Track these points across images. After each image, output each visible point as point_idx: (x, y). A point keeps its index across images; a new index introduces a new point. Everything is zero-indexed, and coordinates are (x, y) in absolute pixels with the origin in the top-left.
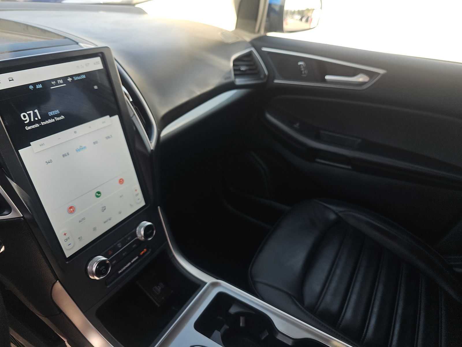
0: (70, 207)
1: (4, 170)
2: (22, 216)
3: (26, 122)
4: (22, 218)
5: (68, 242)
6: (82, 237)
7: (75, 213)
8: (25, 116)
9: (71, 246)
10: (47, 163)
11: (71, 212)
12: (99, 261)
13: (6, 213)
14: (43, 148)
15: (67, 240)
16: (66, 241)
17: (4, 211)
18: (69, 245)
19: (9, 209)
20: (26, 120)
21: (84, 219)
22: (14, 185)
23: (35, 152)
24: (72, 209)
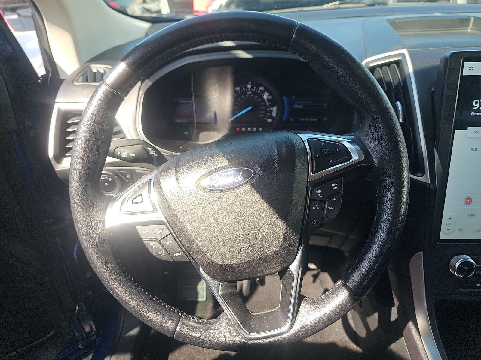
0: (468, 198)
1: (435, 142)
2: (429, 183)
3: (474, 108)
4: (428, 185)
5: (449, 227)
6: (463, 230)
7: (470, 205)
8: (476, 103)
9: (448, 232)
10: (472, 150)
11: (467, 203)
12: (465, 260)
13: (419, 174)
14: (477, 135)
15: (449, 224)
16: (447, 224)
17: (418, 173)
18: (447, 229)
19: (423, 173)
20: (476, 106)
21: (474, 215)
22: (436, 155)
23: (467, 137)
24: (468, 201)
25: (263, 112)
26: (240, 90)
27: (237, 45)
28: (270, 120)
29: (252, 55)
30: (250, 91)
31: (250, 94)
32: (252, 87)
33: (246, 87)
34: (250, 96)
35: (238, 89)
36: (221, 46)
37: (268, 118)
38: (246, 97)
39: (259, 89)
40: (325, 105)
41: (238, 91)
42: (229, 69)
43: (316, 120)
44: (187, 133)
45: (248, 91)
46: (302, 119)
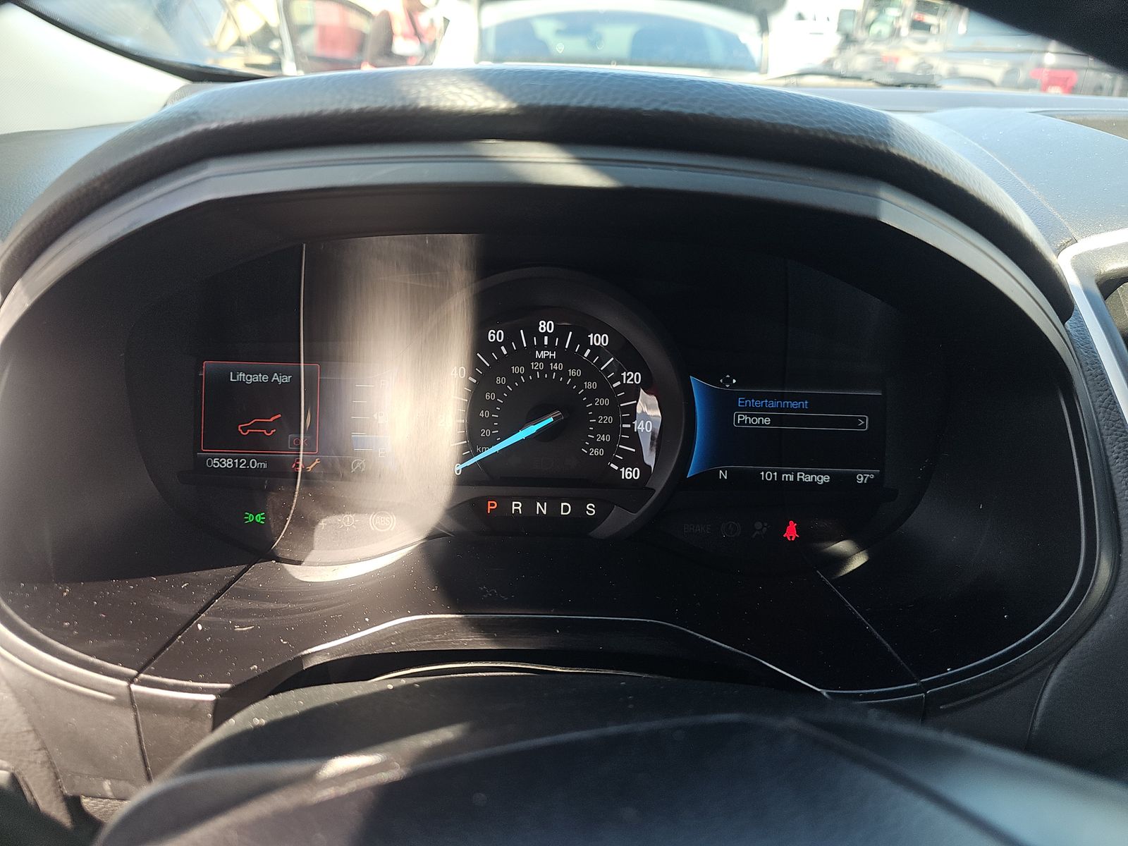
25: (603, 438)
26: (506, 343)
27: (521, 108)
28: (629, 474)
29: (611, 175)
30: (551, 347)
31: (547, 361)
32: (560, 332)
33: (532, 331)
34: (547, 369)
35: (495, 336)
36: (423, 104)
37: (621, 464)
38: (529, 371)
39: (586, 344)
40: (865, 422)
41: (497, 345)
42: (459, 246)
43: (825, 479)
44: (259, 518)
45: (541, 347)
46: (768, 475)
